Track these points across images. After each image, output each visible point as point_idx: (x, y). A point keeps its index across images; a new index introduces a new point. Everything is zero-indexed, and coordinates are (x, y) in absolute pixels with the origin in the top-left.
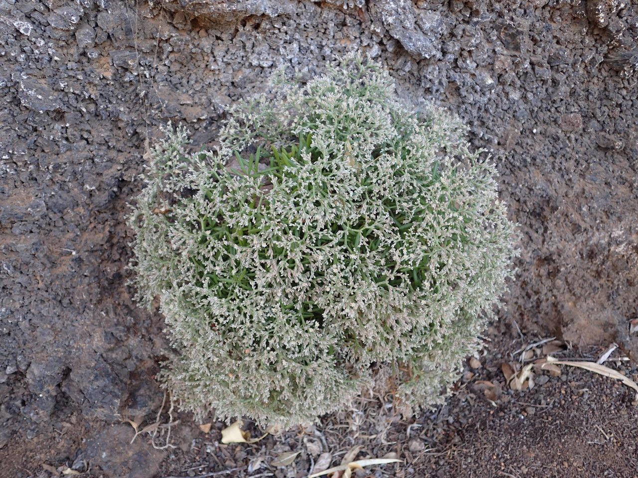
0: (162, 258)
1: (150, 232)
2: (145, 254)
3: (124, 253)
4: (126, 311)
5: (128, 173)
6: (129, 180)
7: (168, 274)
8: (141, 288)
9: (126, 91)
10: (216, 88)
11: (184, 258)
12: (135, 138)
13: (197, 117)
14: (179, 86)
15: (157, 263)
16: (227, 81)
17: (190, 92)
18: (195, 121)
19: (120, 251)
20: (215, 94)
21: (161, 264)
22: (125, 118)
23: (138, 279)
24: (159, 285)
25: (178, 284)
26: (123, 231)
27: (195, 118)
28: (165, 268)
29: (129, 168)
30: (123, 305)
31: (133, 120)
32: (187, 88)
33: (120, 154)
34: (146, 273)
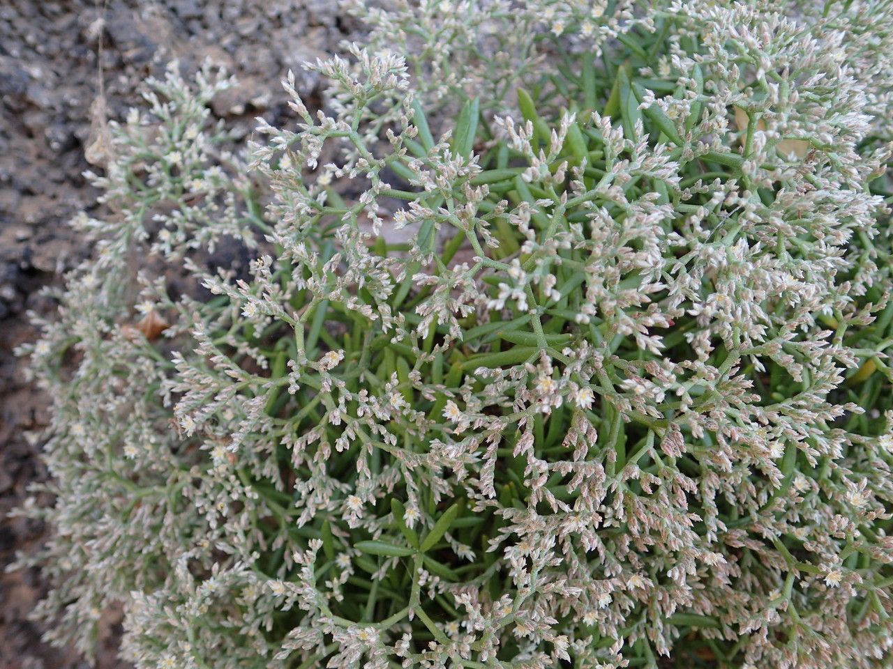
0: (135, 479)
1: (98, 390)
2: (78, 464)
3: (28, 471)
4: (20, 640)
5: (49, 249)
6: (47, 267)
7: (155, 529)
8: (65, 575)
9: (49, 26)
10: (297, 28)
11: (222, 469)
12: (71, 158)
13: (245, 98)
14: (195, 25)
15: (120, 495)
16: (326, 12)
17: (227, 41)
18: (238, 109)
19: (14, 466)
20: (292, 42)
21: (132, 496)
22: (43, 98)
23: (54, 546)
24: (122, 569)
25: (192, 565)
26: (27, 408)
27: (238, 101)
28: (145, 509)
29: (51, 237)
30: (15, 621)
31: (67, 106)
32: (219, 29)
33: (27, 200)
34: (79, 529)
